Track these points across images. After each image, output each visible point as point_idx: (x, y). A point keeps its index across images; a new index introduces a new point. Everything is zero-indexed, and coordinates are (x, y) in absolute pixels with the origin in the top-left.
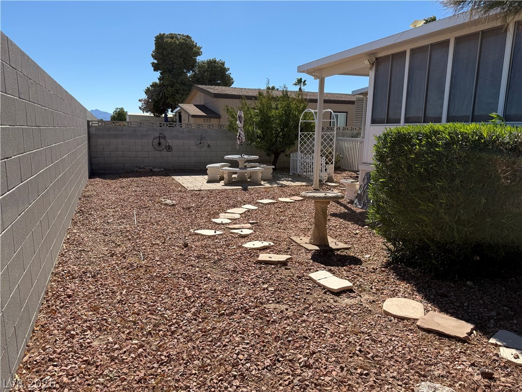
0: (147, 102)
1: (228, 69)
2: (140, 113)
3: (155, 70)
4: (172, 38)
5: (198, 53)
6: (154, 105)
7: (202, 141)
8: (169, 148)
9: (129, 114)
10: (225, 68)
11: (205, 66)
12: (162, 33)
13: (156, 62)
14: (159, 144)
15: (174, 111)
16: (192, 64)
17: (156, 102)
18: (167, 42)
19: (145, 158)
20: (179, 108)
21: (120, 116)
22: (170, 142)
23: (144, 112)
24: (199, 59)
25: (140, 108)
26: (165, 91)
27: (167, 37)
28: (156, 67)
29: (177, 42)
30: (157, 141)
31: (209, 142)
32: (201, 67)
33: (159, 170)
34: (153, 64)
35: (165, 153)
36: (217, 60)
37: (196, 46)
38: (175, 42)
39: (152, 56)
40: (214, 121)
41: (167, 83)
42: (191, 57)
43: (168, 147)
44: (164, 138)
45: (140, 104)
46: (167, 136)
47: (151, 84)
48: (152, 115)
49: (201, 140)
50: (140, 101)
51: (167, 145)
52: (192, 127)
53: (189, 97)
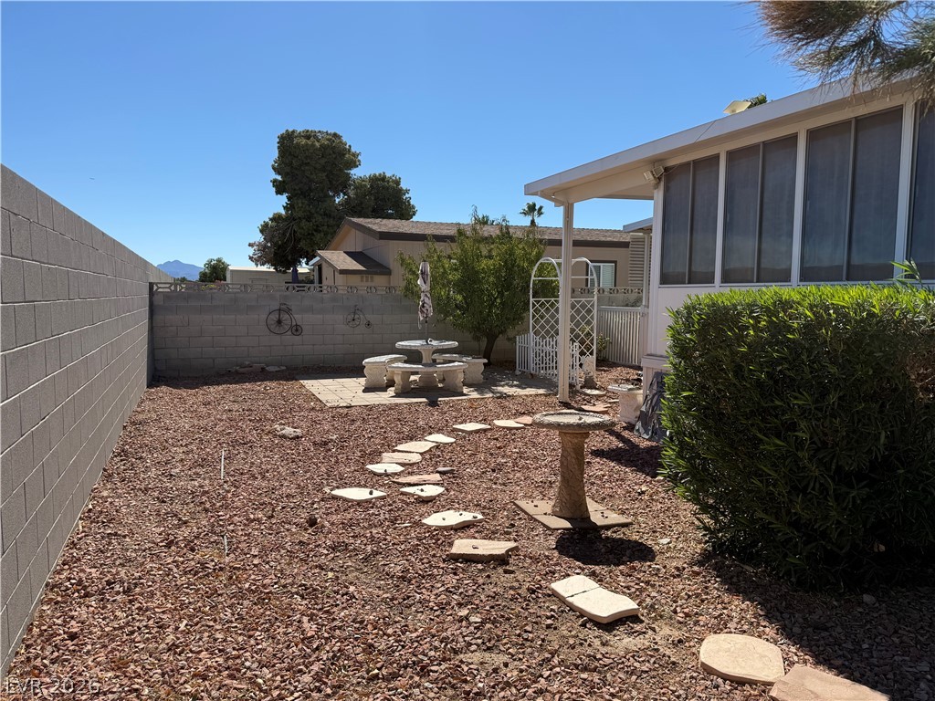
0: (262, 248)
1: (407, 191)
2: (252, 267)
3: (279, 192)
4: (308, 137)
5: (354, 163)
6: (275, 254)
7: (357, 316)
8: (297, 330)
9: (230, 268)
10: (401, 190)
11: (365, 186)
12: (290, 130)
13: (279, 178)
14: (279, 322)
15: (311, 263)
16: (343, 183)
17: (279, 247)
18: (298, 144)
19: (253, 347)
20: (318, 258)
21: (216, 272)
22: (298, 318)
23: (257, 265)
24: (357, 173)
25: (251, 258)
26: (295, 228)
27: (300, 135)
28: (280, 188)
29: (317, 144)
30: (274, 317)
31: (370, 317)
32: (359, 186)
33: (278, 369)
34: (274, 181)
35: (289, 338)
36: (388, 175)
37: (349, 150)
38: (313, 145)
39: (274, 168)
40: (380, 280)
41: (300, 214)
42: (341, 170)
43: (295, 328)
44: (288, 311)
45: (251, 251)
46: (293, 308)
47: (271, 216)
48: (272, 270)
49: (355, 313)
50: (250, 245)
51: (294, 323)
52: (339, 292)
53: (337, 239)
